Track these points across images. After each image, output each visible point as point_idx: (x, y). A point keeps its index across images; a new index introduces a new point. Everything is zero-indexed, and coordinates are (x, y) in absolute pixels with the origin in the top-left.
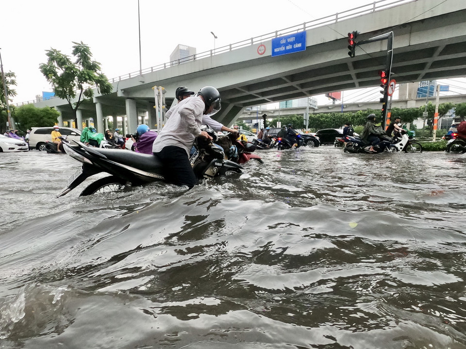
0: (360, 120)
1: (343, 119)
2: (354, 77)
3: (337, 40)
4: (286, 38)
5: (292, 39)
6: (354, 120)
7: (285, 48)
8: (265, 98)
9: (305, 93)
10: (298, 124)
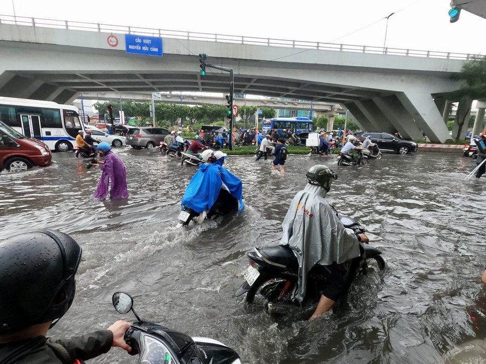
0: (198, 113)
1: (183, 110)
2: (200, 84)
3: (189, 55)
4: (142, 38)
5: (148, 42)
6: (193, 113)
7: (141, 48)
8: (110, 87)
9: (156, 89)
10: (138, 112)
